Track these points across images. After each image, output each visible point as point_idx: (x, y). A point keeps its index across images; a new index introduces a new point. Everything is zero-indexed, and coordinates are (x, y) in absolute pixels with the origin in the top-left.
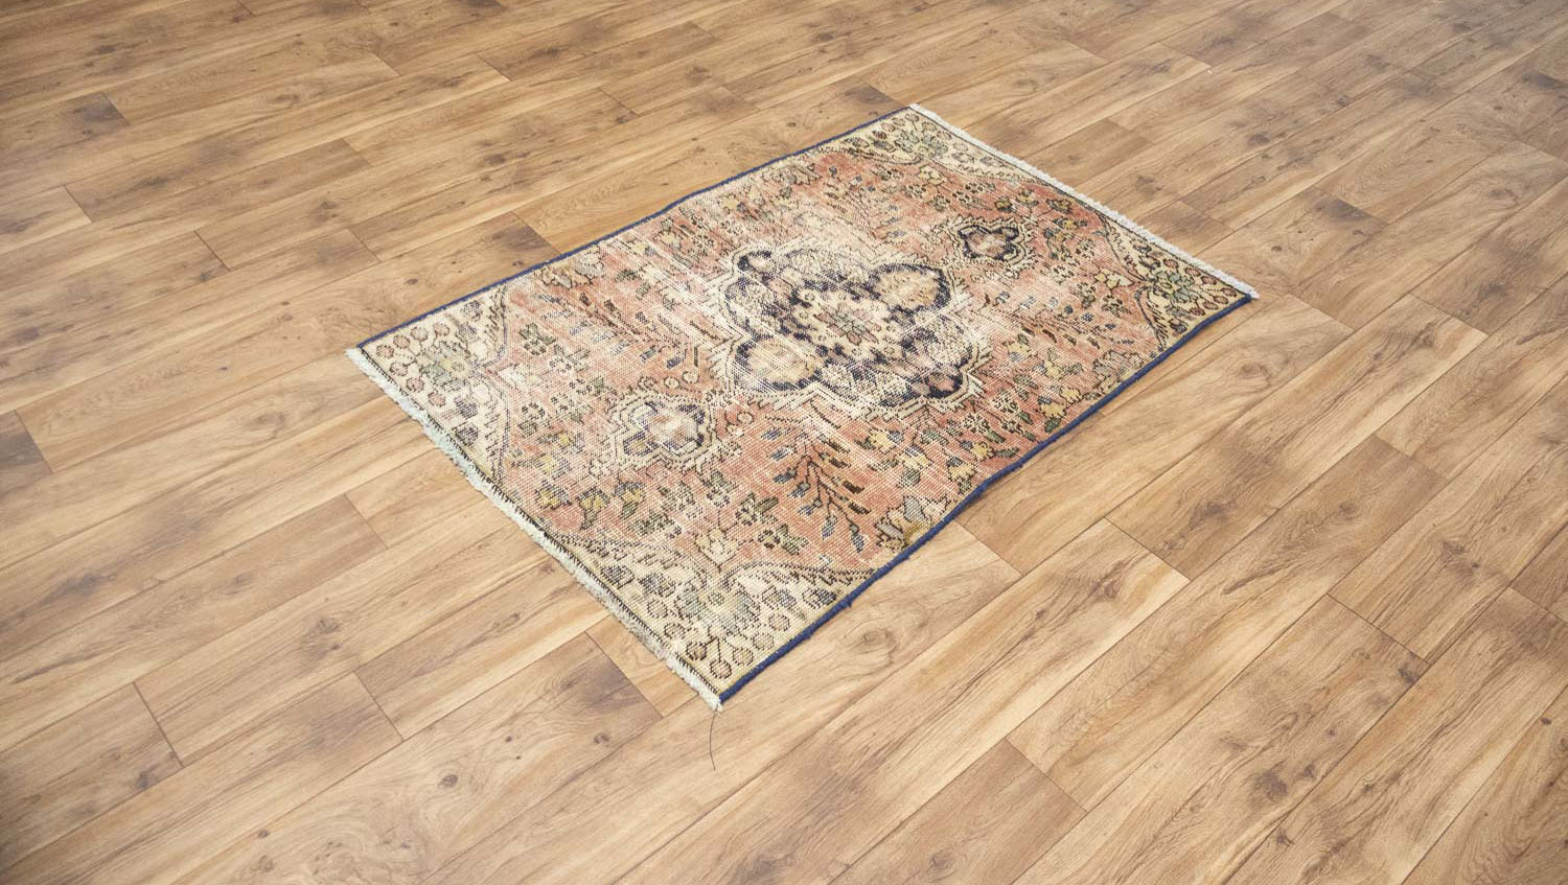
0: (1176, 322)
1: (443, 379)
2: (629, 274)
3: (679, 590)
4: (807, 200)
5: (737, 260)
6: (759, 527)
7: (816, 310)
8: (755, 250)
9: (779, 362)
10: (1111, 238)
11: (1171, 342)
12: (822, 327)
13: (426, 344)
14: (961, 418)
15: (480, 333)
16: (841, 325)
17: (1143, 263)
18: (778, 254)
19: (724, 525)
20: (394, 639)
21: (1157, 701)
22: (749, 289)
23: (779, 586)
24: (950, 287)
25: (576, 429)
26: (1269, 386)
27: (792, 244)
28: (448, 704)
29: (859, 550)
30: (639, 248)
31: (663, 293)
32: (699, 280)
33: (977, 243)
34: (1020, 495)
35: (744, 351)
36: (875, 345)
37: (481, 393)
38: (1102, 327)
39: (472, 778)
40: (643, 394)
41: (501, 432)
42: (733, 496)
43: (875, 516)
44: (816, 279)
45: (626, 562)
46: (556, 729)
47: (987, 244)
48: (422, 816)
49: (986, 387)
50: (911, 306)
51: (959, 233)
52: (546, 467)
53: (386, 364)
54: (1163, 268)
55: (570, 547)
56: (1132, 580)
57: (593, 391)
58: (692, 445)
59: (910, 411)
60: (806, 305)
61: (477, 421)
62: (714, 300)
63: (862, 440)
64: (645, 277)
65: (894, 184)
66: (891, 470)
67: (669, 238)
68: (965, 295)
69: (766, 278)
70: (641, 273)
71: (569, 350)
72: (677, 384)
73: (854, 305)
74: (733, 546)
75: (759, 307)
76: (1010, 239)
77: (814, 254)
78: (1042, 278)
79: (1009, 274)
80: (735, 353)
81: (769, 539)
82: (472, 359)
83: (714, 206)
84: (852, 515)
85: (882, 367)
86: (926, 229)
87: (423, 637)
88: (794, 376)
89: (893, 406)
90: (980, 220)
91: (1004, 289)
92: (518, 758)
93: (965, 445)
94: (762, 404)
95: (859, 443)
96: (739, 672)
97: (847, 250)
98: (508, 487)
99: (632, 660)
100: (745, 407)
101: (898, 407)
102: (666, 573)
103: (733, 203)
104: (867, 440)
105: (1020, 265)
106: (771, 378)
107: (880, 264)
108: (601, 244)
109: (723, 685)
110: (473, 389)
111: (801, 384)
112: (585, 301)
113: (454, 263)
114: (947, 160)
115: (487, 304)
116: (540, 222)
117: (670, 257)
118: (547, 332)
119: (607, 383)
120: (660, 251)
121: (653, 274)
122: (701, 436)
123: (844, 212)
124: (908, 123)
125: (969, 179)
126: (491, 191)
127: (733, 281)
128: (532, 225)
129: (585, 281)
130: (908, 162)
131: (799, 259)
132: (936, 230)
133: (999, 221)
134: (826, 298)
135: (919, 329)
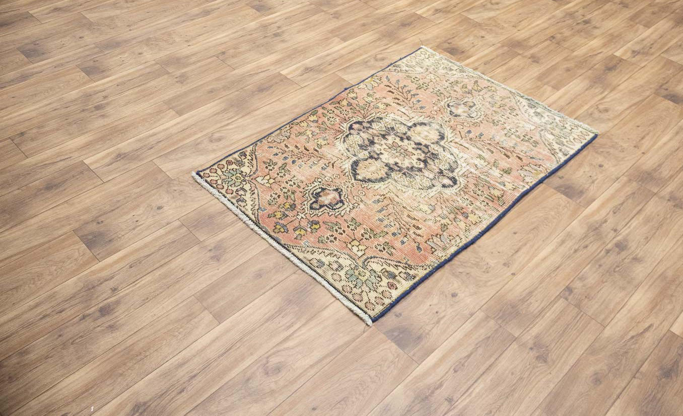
0: (243, 158)
2: (507, 172)
4: (430, 223)
5: (458, 182)
6: (420, 82)
7: (414, 157)
8: (451, 188)
9: (426, 133)
10: (257, 207)
11: (249, 149)
12: (410, 149)
13: (572, 137)
14: (350, 115)
15: (554, 142)
16: (402, 151)
17: (245, 191)
18: (438, 187)
19: (432, 83)
22: (447, 166)
23: (411, 69)
24: (351, 171)
25: (494, 109)
27: (433, 192)
29: (387, 76)
30: (509, 186)
31: (487, 163)
32: (473, 170)
33: (334, 198)
34: (331, 93)
35: (442, 137)
36: (386, 142)
37: (536, 119)
38: (280, 154)
40: (476, 120)
41: (521, 107)
42: (432, 91)
44: (417, 173)
45: (459, 74)
47: (328, 198)
49: (339, 126)
50: (370, 160)
51: (344, 204)
54: (235, 189)
56: (299, 72)
57: (496, 121)
58: (451, 104)
59: (370, 116)
60: (419, 159)
61: (532, 111)
62: (462, 160)
63: (388, 106)
64: (498, 171)
65: (381, 239)
67: (497, 193)
68: (343, 167)
69: (441, 172)
70: (502, 173)
71: (513, 136)
72: (465, 124)
73: (397, 160)
74: (427, 78)
76: (316, 202)
77: (421, 187)
78: (303, 178)
79: (320, 180)
80: (445, 136)
81: (416, 79)
83: (481, 215)
84: (390, 85)
85: (383, 133)
86: (362, 206)
88: (419, 128)
89: (377, 118)
90: (330, 214)
91: (324, 172)
93: (350, 104)
94: (429, 118)
95: (390, 105)
97: (404, 190)
100: (435, 117)
101: (376, 117)
103: (472, 218)
104: (387, 106)
105: (313, 185)
106: (427, 128)
107: (387, 182)
110: (541, 121)
111: (415, 125)
112: (519, 158)
113: (590, 176)
114: (346, 262)
115: (560, 155)
116: (566, 202)
117: (491, 182)
118: (526, 144)
119: (492, 124)
120: (497, 184)
121: (496, 173)
122: (449, 107)
123: (409, 216)
124: (373, 301)
125: (333, 247)
126: (606, 221)
127: (456, 171)
128: (569, 200)
129: (525, 168)
130: (372, 260)
131: (428, 184)
132: (356, 205)
133: (320, 214)
134: (411, 163)
135: (366, 150)
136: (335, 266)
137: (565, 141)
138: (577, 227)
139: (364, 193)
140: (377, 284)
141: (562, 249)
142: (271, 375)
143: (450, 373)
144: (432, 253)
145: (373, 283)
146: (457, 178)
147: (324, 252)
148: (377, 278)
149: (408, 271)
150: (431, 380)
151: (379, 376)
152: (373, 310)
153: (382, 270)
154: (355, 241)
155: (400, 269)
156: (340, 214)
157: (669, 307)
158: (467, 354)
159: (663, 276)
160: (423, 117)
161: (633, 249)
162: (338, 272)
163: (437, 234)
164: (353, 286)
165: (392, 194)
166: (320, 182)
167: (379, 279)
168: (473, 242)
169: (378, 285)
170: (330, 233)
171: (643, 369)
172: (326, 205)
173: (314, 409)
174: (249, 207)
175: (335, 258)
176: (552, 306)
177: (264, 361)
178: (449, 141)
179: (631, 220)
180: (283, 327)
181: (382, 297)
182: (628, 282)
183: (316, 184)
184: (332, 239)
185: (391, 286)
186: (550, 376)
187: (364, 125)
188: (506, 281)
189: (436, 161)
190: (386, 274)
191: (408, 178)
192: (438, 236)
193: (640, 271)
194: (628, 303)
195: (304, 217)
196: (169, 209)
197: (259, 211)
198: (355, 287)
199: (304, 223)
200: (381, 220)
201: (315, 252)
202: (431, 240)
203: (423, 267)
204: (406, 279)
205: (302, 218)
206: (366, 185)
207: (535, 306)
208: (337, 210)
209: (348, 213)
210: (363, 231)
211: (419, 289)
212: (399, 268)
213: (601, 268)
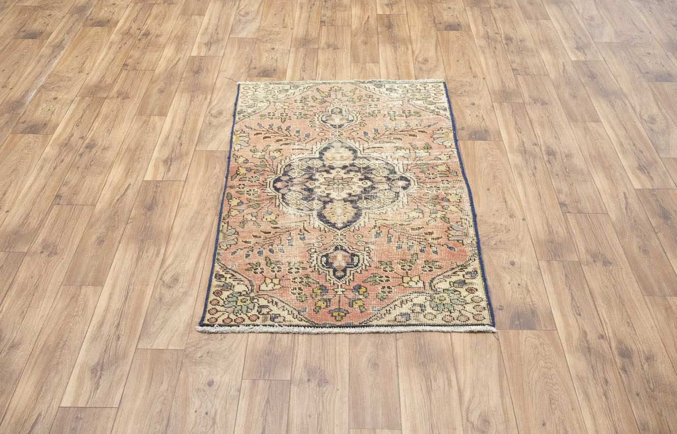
0: (223, 279)
1: (411, 91)
2: (428, 147)
4: (433, 223)
5: (409, 178)
6: (278, 115)
7: (356, 180)
8: (411, 187)
9: (338, 155)
10: (296, 313)
11: (217, 268)
12: (345, 176)
14: (261, 179)
16: (340, 181)
17: (266, 307)
18: (402, 193)
19: (287, 110)
21: (133, 145)
22: (387, 171)
23: (255, 108)
24: (326, 225)
25: (358, 104)
26: (161, 279)
27: (404, 198)
29: (246, 126)
30: (444, 157)
31: (408, 150)
32: (406, 162)
33: (344, 256)
34: (217, 169)
35: (355, 151)
36: (319, 182)
37: (395, 95)
38: (250, 253)
40: (359, 121)
41: (374, 92)
42: (296, 117)
43: (252, 135)
44: (373, 191)
45: (297, 90)
47: (340, 260)
49: (265, 194)
50: (328, 206)
51: (357, 256)
53: (430, 85)
54: (255, 312)
56: (162, 169)
57: (371, 113)
58: (324, 119)
59: (279, 169)
60: (361, 179)
61: (383, 90)
62: (390, 159)
63: (281, 151)
64: (422, 151)
65: (418, 261)
66: (263, 149)
67: (443, 168)
68: (316, 226)
69: (388, 179)
70: (426, 151)
71: (397, 118)
72: (354, 129)
73: (347, 191)
74: (278, 108)
75: (372, 167)
76: (335, 271)
77: (391, 200)
78: (298, 259)
79: (313, 250)
80: (355, 148)
81: (271, 114)
82: (415, 100)
83: (454, 192)
84: (258, 132)
85: (307, 176)
86: (372, 247)
88: (327, 154)
89: (286, 166)
90: (359, 271)
91: (307, 241)
93: (249, 170)
95: (281, 149)
97: (383, 211)
100: (327, 137)
101: (284, 167)
102: (285, 94)
103: (453, 198)
105: (315, 258)
106: (333, 150)
107: (363, 214)
108: (455, 150)
110: (400, 95)
111: (321, 153)
112: (422, 132)
113: (477, 116)
114: (421, 299)
115: (442, 112)
116: (487, 144)
117: (429, 162)
118: (412, 118)
119: (372, 117)
120: (435, 161)
121: (422, 153)
122: (325, 123)
123: (413, 229)
124: (475, 312)
125: (396, 294)
126: (523, 142)
127: (397, 170)
128: (487, 142)
129: (434, 136)
130: (435, 282)
131: (392, 195)
132: (367, 249)
133: (351, 277)
134: (359, 186)
135: (313, 199)
136: (418, 309)
137: (431, 99)
138: (514, 157)
139: (360, 235)
140: (461, 298)
141: (526, 180)
142: (487, 430)
143: (578, 320)
144: (463, 245)
145: (458, 300)
146: (403, 175)
147: (396, 305)
148: (455, 293)
149: (466, 270)
150: (576, 335)
151: (547, 361)
152: (484, 318)
153: (450, 284)
154: (405, 278)
155: (461, 274)
156: (366, 266)
157: (618, 174)
158: (570, 298)
159: (592, 156)
160: (318, 143)
161: (558, 150)
162: (426, 312)
163: (449, 228)
164: (449, 313)
165: (380, 221)
166: (315, 252)
167: (457, 293)
168: (475, 216)
169: (463, 297)
170: (380, 288)
171: (654, 224)
172: (346, 267)
173: (544, 425)
174: (289, 318)
175: (410, 304)
176: (569, 224)
177: (469, 425)
178: (362, 150)
179: (533, 131)
180: (447, 387)
181: (477, 304)
182: (583, 174)
183: (315, 255)
184: (386, 290)
185: (471, 291)
186: (624, 271)
187: (283, 179)
188: (526, 228)
189: (374, 172)
190: (456, 285)
191: (374, 200)
192: (450, 229)
193: (579, 162)
195: (344, 290)
196: (221, 377)
197: (302, 313)
198: (451, 313)
199: (351, 295)
200: (399, 247)
201: (389, 310)
202: (450, 236)
203: (471, 259)
204: (473, 278)
205: (343, 292)
206: (353, 228)
207: (561, 231)
208: (360, 265)
209: (370, 260)
210: (400, 266)
211: (488, 278)
212: (458, 273)
213: (560, 176)
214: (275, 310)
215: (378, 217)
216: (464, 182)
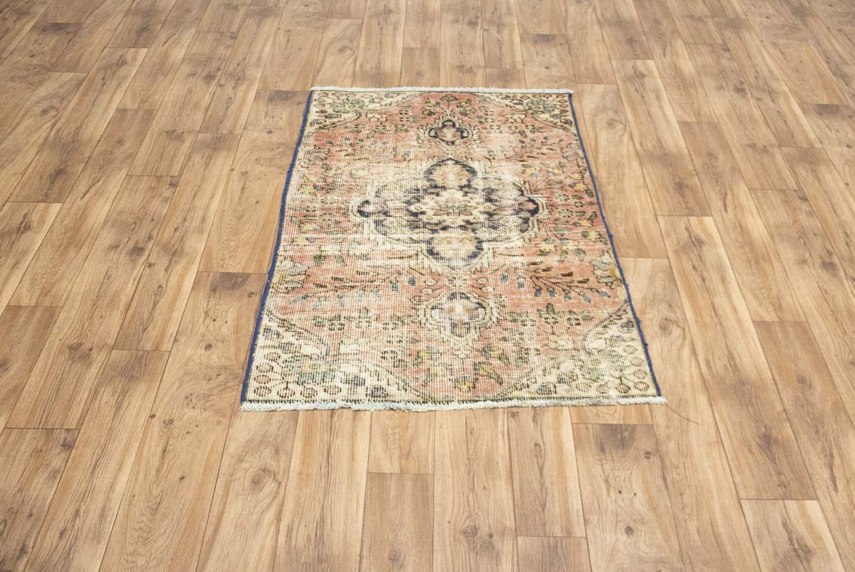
0: (563, 121)
1: (318, 378)
2: (319, 258)
3: (577, 371)
4: (342, 164)
5: (358, 215)
6: (563, 321)
7: (430, 213)
8: (358, 204)
9: (455, 246)
10: (488, 100)
12: (445, 217)
13: (277, 368)
15: (296, 343)
16: (451, 211)
17: (516, 104)
18: (371, 198)
19: (551, 331)
20: (508, 506)
21: (767, 267)
22: (387, 224)
23: (607, 336)
24: (465, 163)
25: (422, 346)
26: (625, 125)
27: (371, 190)
28: (575, 504)
29: (609, 297)
30: (301, 240)
31: (351, 254)
32: (358, 236)
33: (445, 137)
35: (431, 252)
36: (478, 210)
37: (351, 369)
38: (544, 141)
39: (634, 520)
40: (423, 307)
41: (391, 377)
42: (531, 316)
43: (592, 279)
44: (407, 198)
45: (540, 381)
46: (628, 470)
47: (449, 134)
48: (643, 555)
49: (545, 196)
50: (465, 182)
51: (430, 136)
52: (440, 373)
53: (274, 396)
54: (525, 101)
55: (509, 396)
56: (698, 232)
57: (400, 324)
58: (480, 310)
59: (536, 226)
60: (423, 213)
61: (371, 382)
62: (380, 241)
63: (540, 253)
64: (330, 253)
65: (367, 132)
66: (568, 256)
67: (308, 227)
68: (477, 163)
69: (386, 214)
70: (324, 253)
71: (356, 314)
72: (430, 290)
73: (442, 198)
74: (566, 337)
75: (407, 229)
76: (454, 125)
77: (388, 188)
78: (493, 135)
79: (478, 142)
80: (430, 257)
81: (574, 322)
82: (315, 357)
83: (304, 196)
84: (585, 285)
85: (496, 217)
86: (415, 143)
87: (517, 492)
88: (471, 248)
89: (527, 230)
90: (430, 125)
91: (486, 149)
92: (635, 494)
93: (577, 225)
94: (479, 269)
95: (540, 255)
96: (648, 380)
97: (398, 176)
98: (440, 396)
99: (607, 417)
100: (474, 276)
101: (530, 229)
102: (562, 369)
103: (310, 189)
104: (540, 251)
105: (476, 135)
106: (463, 256)
107: (422, 173)
108: (280, 253)
109: (652, 390)
110: (342, 369)
111: (479, 249)
112: (321, 286)
113: (214, 320)
114: (372, 106)
115: (274, 326)
116: (225, 265)
117: (325, 235)
118: (329, 315)
119: (399, 314)
120: (316, 236)
121: (330, 249)
122: (478, 303)
123: (367, 159)
124: (325, 99)
125: (394, 109)
126: (166, 270)
127: (373, 225)
128: (223, 271)
129: (304, 277)
130: (356, 117)
131: (385, 194)
132: (420, 142)
133: (437, 121)
134: (425, 204)
135: (483, 190)
136: (377, 100)
137: (284, 357)
138: (196, 244)
139: (427, 153)
140: (334, 107)
141: (200, 214)
144: (315, 146)
145: (338, 106)
147: (396, 103)
148: (338, 110)
149: (321, 125)
152: (318, 94)
153: (340, 117)
154: (385, 120)
156: (422, 130)
157: (66, 222)
159: (79, 247)
160: (487, 266)
161: (122, 256)
162: (370, 99)
164: (349, 98)
165: (403, 166)
166: (475, 140)
167: (336, 111)
168: (290, 173)
169: (332, 107)
170: (410, 114)
171: (82, 166)
172: (442, 128)
174: (494, 98)
175: (384, 104)
177: (354, 49)
178: (420, 254)
179: (136, 290)
181: (321, 103)
182: (117, 220)
184: (403, 113)
185: (322, 112)
188: (235, 162)
190: (335, 116)
192: (323, 159)
193: (107, 237)
194: (111, 203)
201: (403, 100)
202: (326, 154)
203: (312, 134)
204: (316, 120)
205: (446, 112)
206: (435, 160)
208: (428, 130)
209: (417, 134)
210: (388, 128)
212: (330, 124)
213: (150, 219)
214: (507, 102)
215: (405, 170)
216: (286, 207)
